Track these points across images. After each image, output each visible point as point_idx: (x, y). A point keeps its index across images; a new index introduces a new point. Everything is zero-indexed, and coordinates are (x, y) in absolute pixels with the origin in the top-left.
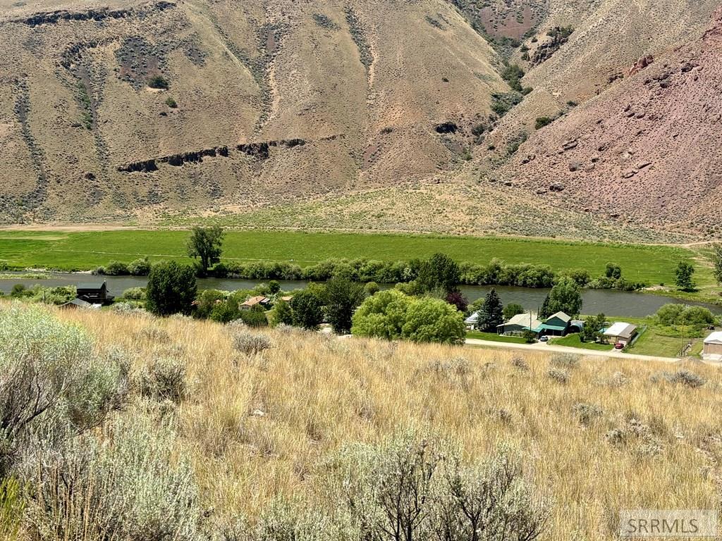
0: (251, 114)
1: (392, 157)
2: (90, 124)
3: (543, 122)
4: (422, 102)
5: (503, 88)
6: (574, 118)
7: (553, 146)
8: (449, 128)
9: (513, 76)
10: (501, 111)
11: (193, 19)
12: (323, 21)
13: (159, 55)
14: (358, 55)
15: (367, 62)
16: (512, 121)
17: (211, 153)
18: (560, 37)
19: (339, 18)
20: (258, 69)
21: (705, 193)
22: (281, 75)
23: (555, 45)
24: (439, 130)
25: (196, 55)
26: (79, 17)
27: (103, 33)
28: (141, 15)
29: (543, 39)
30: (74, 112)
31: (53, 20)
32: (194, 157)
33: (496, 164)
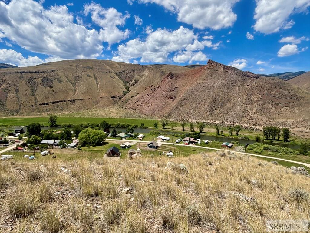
0: (71, 93)
1: (102, 103)
2: (34, 94)
3: (132, 97)
4: (109, 92)
5: (125, 90)
6: (138, 96)
7: (134, 101)
8: (114, 97)
9: (127, 88)
10: (125, 94)
11: (60, 74)
12: (89, 76)
13: (51, 81)
14: (96, 83)
15: (97, 84)
16: (126, 96)
17: (62, 101)
18: (136, 81)
19: (92, 75)
20: (74, 85)
21: (162, 110)
22: (79, 86)
23: (135, 83)
24: (112, 98)
25: (60, 81)
26: (33, 72)
27: (38, 76)
28: (48, 73)
29: (133, 82)
30: (30, 92)
31: (26, 72)
32: (57, 102)
33: (123, 104)
